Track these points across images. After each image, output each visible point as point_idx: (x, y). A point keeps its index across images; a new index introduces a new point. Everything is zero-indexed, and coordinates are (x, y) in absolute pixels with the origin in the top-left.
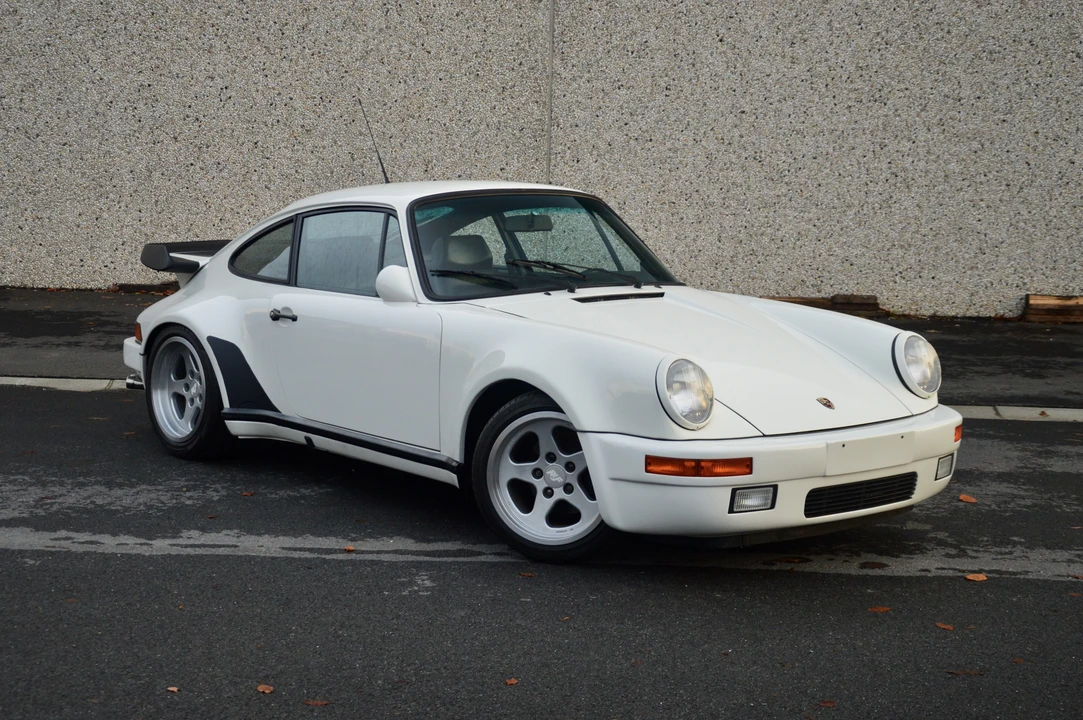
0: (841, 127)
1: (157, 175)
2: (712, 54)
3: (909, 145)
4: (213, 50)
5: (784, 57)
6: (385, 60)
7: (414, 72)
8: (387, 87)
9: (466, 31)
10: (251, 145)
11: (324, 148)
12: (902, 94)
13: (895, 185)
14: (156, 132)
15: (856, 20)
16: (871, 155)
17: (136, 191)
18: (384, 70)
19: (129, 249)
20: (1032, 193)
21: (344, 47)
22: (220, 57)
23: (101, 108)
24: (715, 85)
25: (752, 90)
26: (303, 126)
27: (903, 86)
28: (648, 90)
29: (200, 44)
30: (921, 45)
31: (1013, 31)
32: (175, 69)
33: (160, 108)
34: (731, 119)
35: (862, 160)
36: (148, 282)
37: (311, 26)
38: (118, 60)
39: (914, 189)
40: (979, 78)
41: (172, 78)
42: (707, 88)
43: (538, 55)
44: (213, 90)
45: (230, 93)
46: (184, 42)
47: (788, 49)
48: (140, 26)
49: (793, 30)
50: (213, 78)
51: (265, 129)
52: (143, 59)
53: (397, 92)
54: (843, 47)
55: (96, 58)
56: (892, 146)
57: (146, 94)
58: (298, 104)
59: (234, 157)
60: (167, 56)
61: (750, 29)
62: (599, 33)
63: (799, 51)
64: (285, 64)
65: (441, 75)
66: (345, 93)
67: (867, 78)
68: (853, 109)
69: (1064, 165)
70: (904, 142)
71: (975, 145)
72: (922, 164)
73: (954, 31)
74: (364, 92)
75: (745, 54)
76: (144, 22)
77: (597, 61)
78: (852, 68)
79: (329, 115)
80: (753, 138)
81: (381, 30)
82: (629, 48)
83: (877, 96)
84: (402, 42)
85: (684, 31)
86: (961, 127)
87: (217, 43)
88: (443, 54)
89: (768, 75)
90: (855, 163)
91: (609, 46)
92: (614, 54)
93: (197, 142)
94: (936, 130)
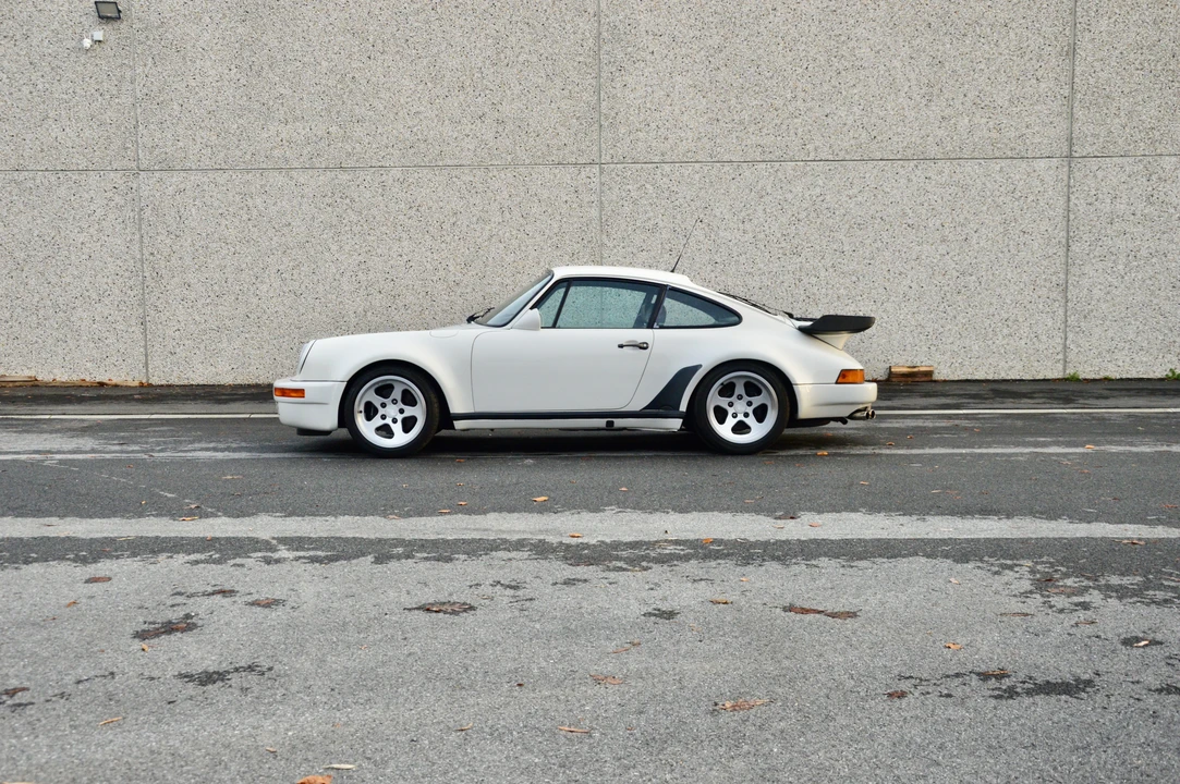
0: (775, 270)
1: (369, 314)
2: (696, 229)
3: (816, 279)
4: (401, 239)
5: (739, 230)
6: (502, 240)
7: (519, 246)
8: (504, 256)
9: (549, 222)
10: (424, 294)
12: (809, 250)
14: (369, 289)
15: (780, 207)
16: (793, 286)
20: (888, 306)
21: (478, 234)
22: (405, 243)
23: (338, 277)
25: (721, 250)
26: (454, 281)
27: (810, 245)
29: (394, 236)
30: (819, 221)
31: (871, 212)
32: (379, 251)
33: (371, 275)
34: (709, 268)
37: (458, 223)
38: (347, 248)
40: (853, 239)
41: (378, 257)
43: (593, 234)
44: (401, 263)
45: (411, 264)
46: (384, 236)
47: (740, 225)
48: (359, 228)
49: (743, 214)
50: (401, 256)
51: (432, 284)
52: (361, 247)
53: (510, 259)
54: (773, 223)
55: (334, 248)
56: (805, 281)
57: (363, 267)
58: (451, 268)
59: (414, 301)
60: (375, 244)
61: (718, 214)
62: (628, 220)
63: (748, 226)
64: (444, 245)
65: (536, 248)
66: (479, 261)
67: (788, 241)
68: (781, 259)
69: (906, 289)
70: (813, 278)
71: (854, 278)
72: (824, 290)
73: (837, 213)
74: (490, 259)
75: (716, 229)
76: (362, 226)
77: (628, 236)
78: (779, 235)
79: (470, 274)
80: (723, 278)
81: (499, 223)
82: (647, 228)
83: (795, 251)
84: (512, 229)
85: (679, 217)
86: (845, 269)
87: (404, 235)
88: (536, 235)
89: (730, 241)
91: (635, 227)
92: (638, 232)
93: (393, 293)
94: (831, 270)
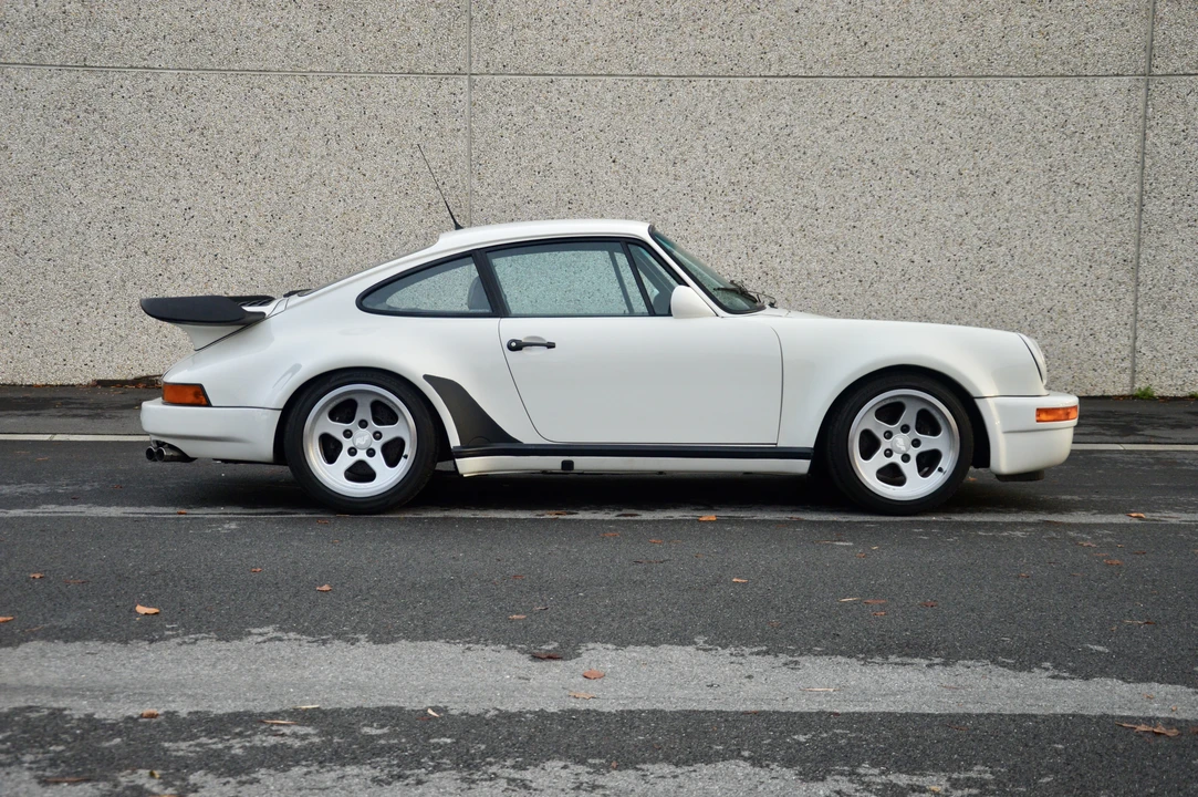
0: (718, 233)
2: (606, 173)
3: (777, 247)
4: (178, 176)
5: (668, 175)
6: (327, 182)
7: (352, 192)
8: (329, 204)
9: (396, 157)
10: (212, 257)
11: (275, 258)
12: (768, 205)
13: (766, 282)
14: (129, 248)
15: (727, 143)
16: (744, 256)
17: (111, 299)
18: (326, 191)
19: (105, 349)
20: (880, 287)
21: (291, 172)
22: (184, 182)
23: (82, 228)
24: (611, 199)
25: (642, 203)
26: (256, 240)
27: (769, 199)
28: (554, 204)
29: (166, 171)
30: (783, 164)
31: (858, 152)
32: (145, 193)
33: (132, 227)
35: (738, 261)
36: (123, 378)
37: (262, 155)
38: (96, 186)
39: (783, 285)
40: (831, 191)
41: (143, 201)
42: (603, 201)
43: (458, 176)
44: (178, 211)
45: (192, 213)
46: (153, 170)
47: (670, 168)
48: (114, 157)
49: (675, 152)
50: (178, 201)
51: (224, 243)
52: (117, 185)
53: (338, 209)
54: (718, 165)
55: (76, 185)
56: (762, 249)
57: (120, 215)
58: (252, 221)
59: (197, 267)
60: (138, 182)
61: (639, 152)
62: (510, 157)
63: (680, 169)
64: (240, 187)
65: (376, 194)
66: (292, 211)
67: (738, 191)
68: (728, 218)
69: (906, 264)
70: (772, 245)
71: (832, 248)
72: (788, 264)
73: (809, 152)
74: (309, 209)
75: (635, 173)
76: (118, 154)
77: (509, 181)
78: (726, 184)
79: (279, 229)
81: (322, 157)
82: (536, 169)
83: (748, 207)
84: (341, 166)
85: (582, 153)
86: (819, 232)
88: (376, 176)
89: (655, 190)
90: (731, 263)
91: (519, 168)
92: (523, 175)
93: (165, 255)
94: (798, 235)
